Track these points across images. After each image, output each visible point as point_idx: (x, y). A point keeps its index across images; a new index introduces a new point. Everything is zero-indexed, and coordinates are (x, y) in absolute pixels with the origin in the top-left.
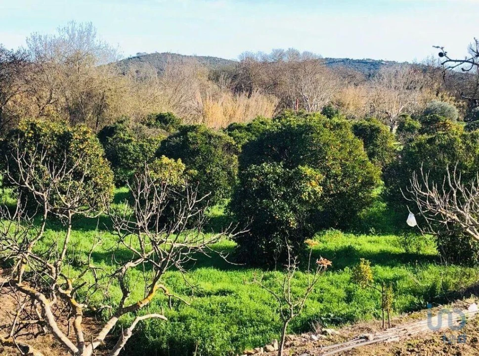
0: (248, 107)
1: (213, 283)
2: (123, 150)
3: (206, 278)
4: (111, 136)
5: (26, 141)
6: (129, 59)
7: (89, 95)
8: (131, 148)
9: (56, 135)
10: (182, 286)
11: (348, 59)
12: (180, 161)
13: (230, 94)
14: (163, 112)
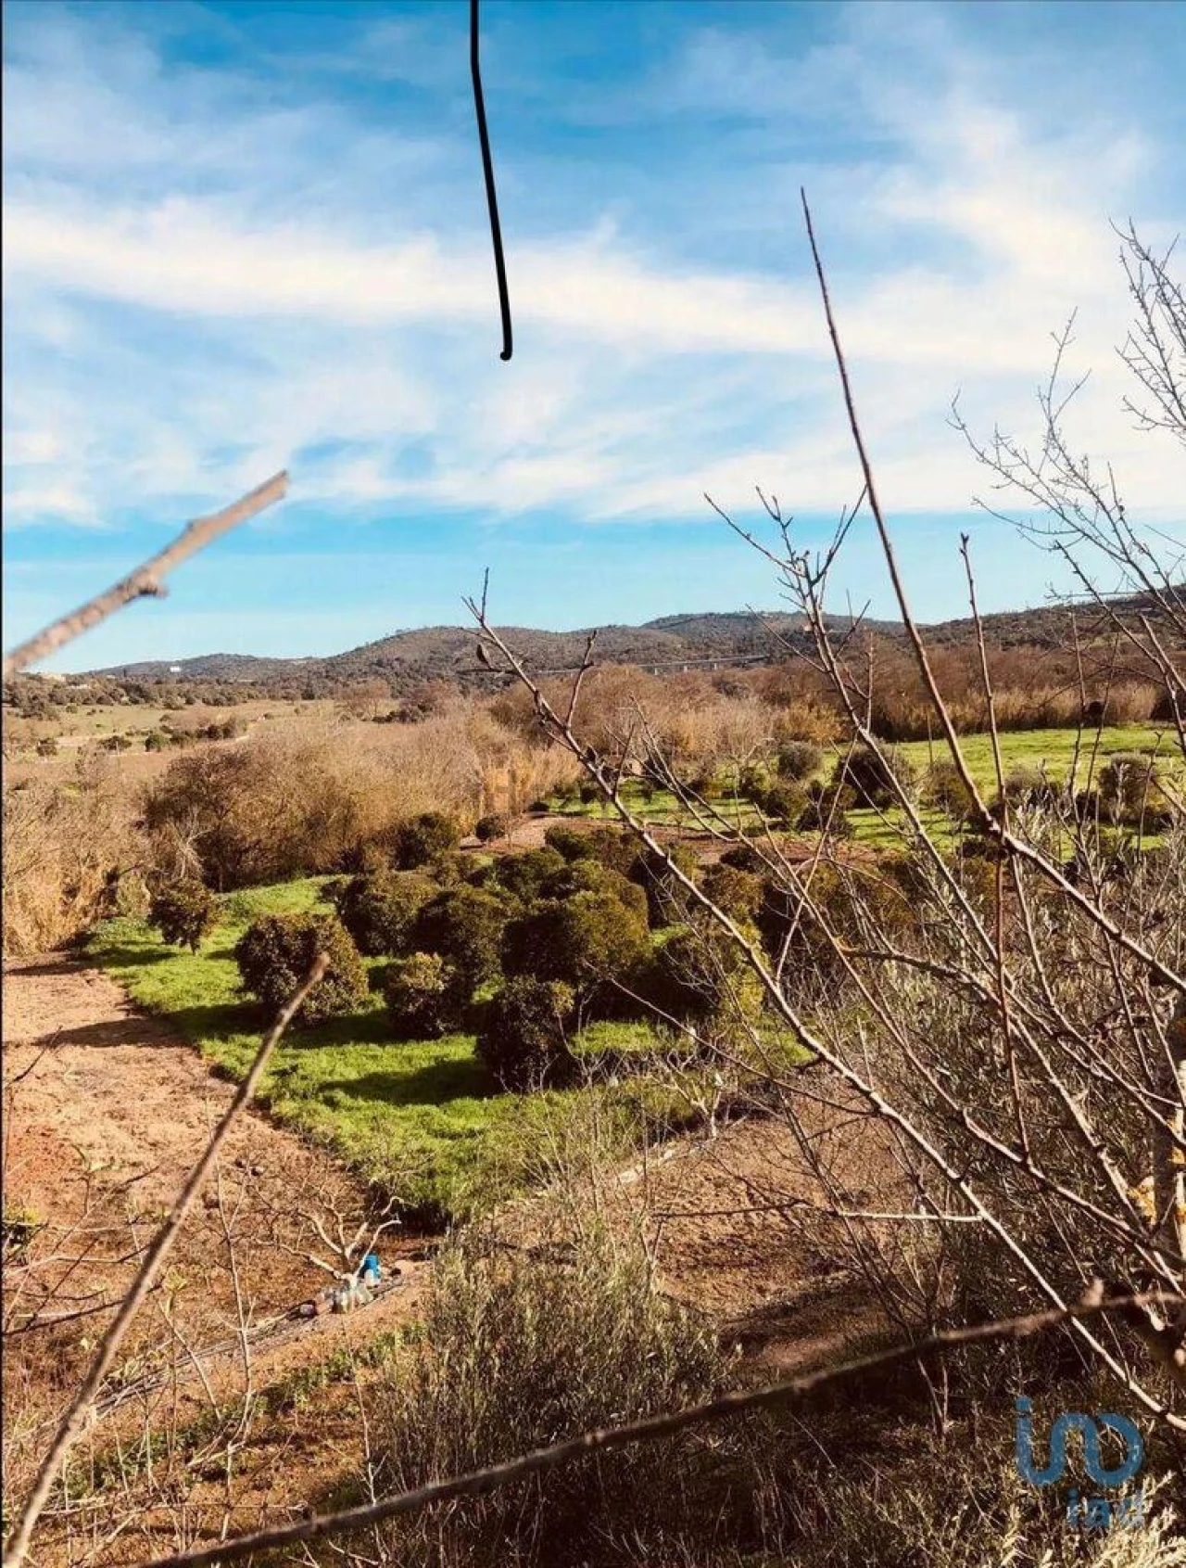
0: (547, 763)
1: (467, 1119)
2: (376, 909)
3: (460, 1113)
4: (361, 893)
5: (267, 943)
6: (385, 640)
7: (332, 799)
8: (385, 907)
9: (300, 933)
10: (436, 1127)
11: (711, 614)
12: (436, 955)
13: (523, 746)
14: (427, 811)
